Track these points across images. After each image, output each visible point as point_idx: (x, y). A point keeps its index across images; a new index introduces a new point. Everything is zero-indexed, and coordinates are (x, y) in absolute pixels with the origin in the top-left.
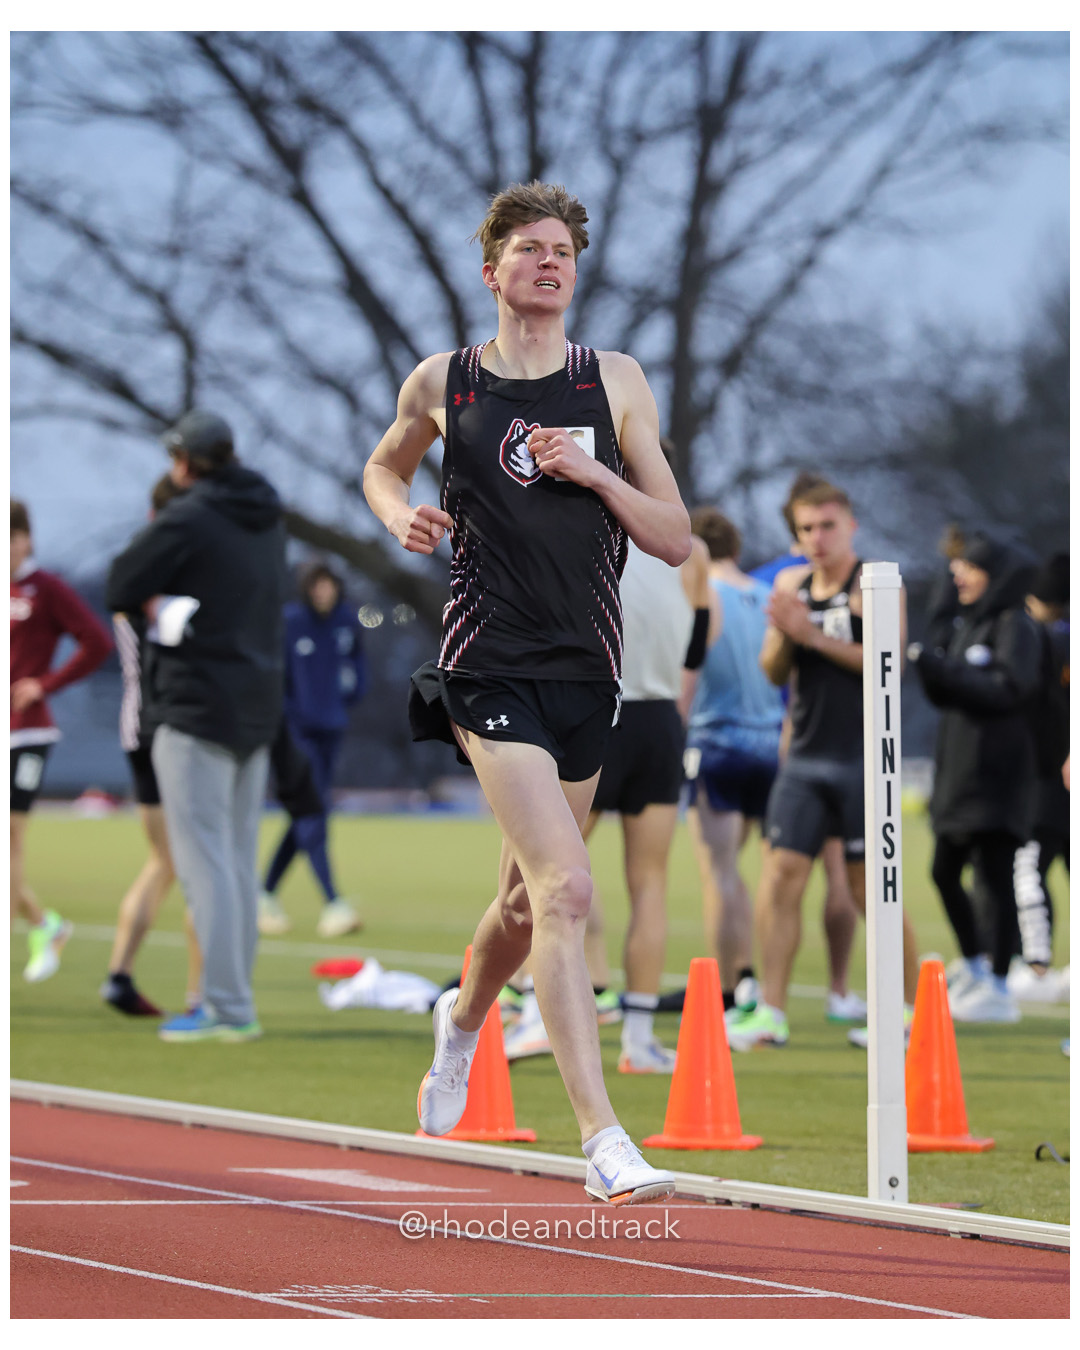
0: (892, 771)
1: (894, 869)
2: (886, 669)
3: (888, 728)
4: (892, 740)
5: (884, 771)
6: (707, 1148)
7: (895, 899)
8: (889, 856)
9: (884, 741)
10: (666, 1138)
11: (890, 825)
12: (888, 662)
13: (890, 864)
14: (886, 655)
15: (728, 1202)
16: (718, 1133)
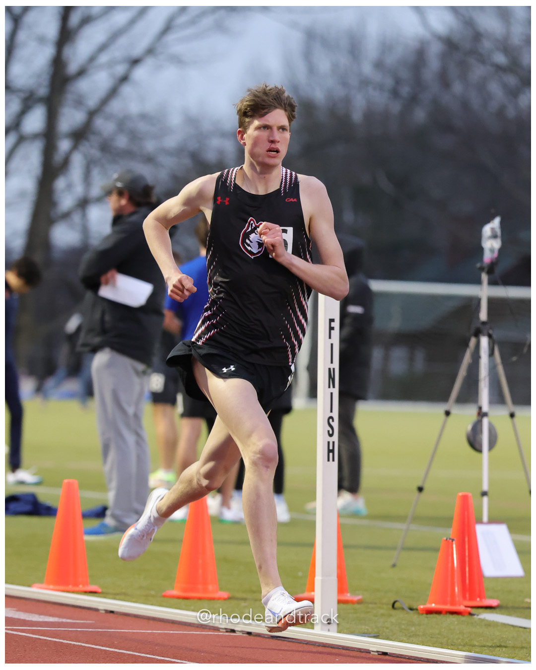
0: (334, 387)
1: (333, 442)
2: (331, 328)
3: (332, 362)
4: (334, 369)
5: (329, 387)
6: (200, 599)
7: (333, 460)
8: (331, 435)
9: (330, 369)
10: (175, 592)
11: (331, 418)
12: (333, 324)
13: (331, 439)
14: (332, 320)
15: (233, 631)
16: (205, 590)
